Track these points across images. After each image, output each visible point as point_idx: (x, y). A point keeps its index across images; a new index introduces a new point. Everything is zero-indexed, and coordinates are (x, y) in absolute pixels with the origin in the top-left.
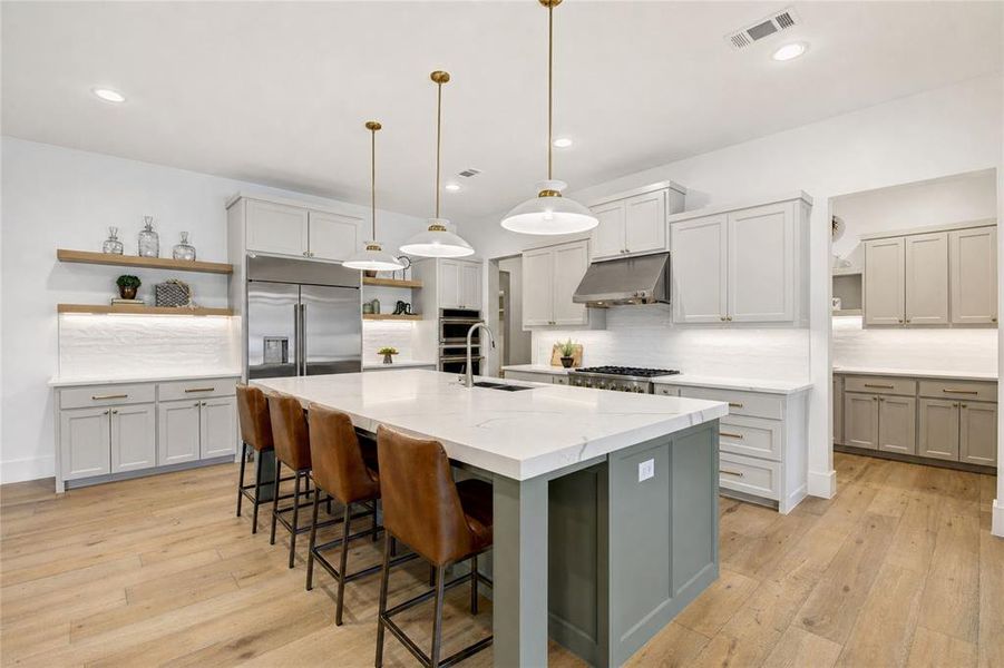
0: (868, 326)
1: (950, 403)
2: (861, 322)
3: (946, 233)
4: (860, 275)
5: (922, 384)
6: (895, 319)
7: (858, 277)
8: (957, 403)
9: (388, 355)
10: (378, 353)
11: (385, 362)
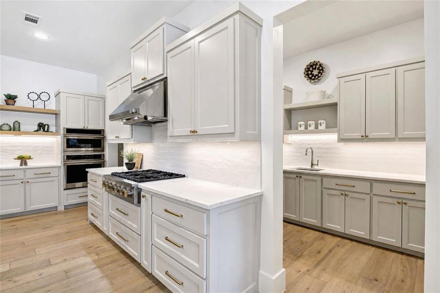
0: (341, 140)
1: (395, 201)
2: (337, 138)
3: (394, 68)
4: (337, 103)
5: (375, 184)
6: (358, 135)
7: (335, 105)
8: (400, 201)
9: (23, 160)
10: (15, 159)
11: (21, 165)
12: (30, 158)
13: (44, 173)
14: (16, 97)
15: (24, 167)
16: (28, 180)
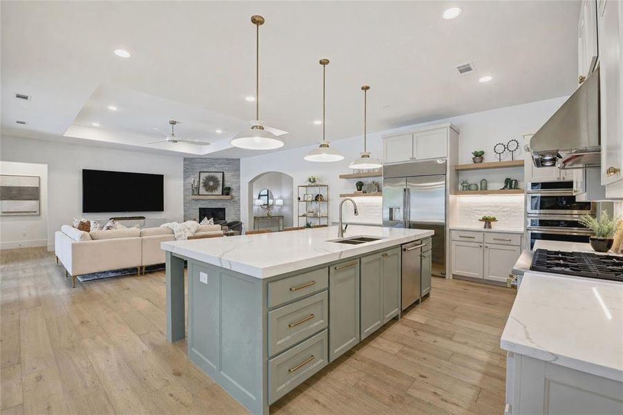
9: (488, 221)
10: (480, 220)
11: (485, 227)
12: (494, 220)
13: (505, 239)
14: (483, 153)
15: (487, 230)
16: (487, 245)
